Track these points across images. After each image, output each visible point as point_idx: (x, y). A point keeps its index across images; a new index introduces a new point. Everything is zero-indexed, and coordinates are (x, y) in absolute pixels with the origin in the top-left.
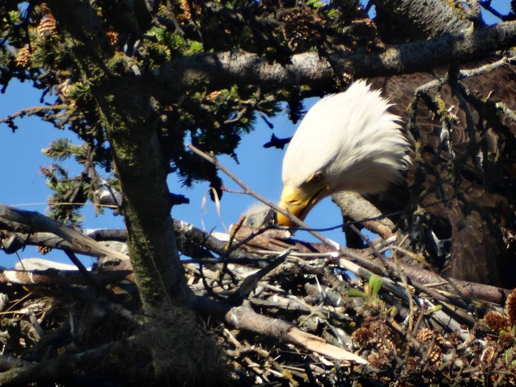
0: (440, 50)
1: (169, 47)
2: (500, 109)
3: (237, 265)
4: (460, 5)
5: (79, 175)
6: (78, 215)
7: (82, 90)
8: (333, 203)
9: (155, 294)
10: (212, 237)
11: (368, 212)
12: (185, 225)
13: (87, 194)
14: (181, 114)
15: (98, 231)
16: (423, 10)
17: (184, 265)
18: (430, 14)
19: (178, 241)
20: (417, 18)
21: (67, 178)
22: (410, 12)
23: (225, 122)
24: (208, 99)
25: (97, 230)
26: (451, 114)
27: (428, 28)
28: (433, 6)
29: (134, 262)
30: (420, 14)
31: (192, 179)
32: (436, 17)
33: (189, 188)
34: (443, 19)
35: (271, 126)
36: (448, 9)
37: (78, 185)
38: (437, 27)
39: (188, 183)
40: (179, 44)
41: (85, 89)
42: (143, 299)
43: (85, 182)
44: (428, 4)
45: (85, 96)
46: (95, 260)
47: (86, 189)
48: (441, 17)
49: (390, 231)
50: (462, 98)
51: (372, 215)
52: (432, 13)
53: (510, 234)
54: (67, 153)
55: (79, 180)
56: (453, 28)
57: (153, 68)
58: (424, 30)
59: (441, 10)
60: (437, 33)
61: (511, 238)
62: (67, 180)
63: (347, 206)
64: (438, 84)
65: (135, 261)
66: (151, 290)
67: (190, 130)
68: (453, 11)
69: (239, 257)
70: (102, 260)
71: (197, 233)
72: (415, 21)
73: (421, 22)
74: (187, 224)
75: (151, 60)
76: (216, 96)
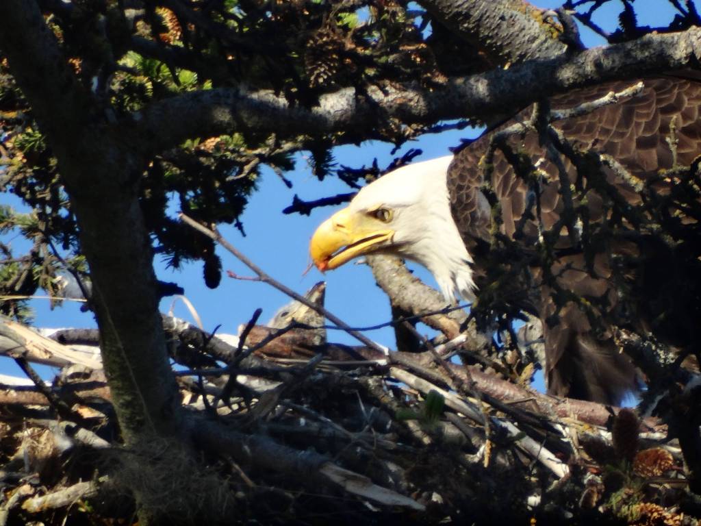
0: (522, 83)
1: (150, 80)
2: (606, 162)
3: (250, 376)
4: (549, 19)
5: (28, 254)
6: (26, 309)
7: (32, 139)
8: (378, 288)
9: (138, 418)
10: (216, 339)
11: (425, 300)
12: (179, 323)
13: (38, 279)
14: (167, 170)
15: (61, 332)
16: (499, 26)
17: (178, 377)
18: (509, 31)
19: (170, 345)
20: (492, 38)
21: (10, 258)
22: (481, 29)
23: (227, 179)
24: (202, 148)
25: (59, 330)
26: (538, 169)
27: (507, 51)
28: (513, 21)
29: (109, 375)
30: (496, 31)
31: (180, 258)
32: (518, 35)
33: (176, 270)
34: (527, 38)
35: (289, 184)
36: (533, 25)
37: (26, 267)
38: (518, 49)
39: (175, 263)
40: (163, 76)
41: (36, 137)
42: (122, 425)
43: (35, 263)
44: (507, 18)
45: (36, 146)
46: (56, 371)
47: (37, 273)
48: (524, 36)
49: (457, 327)
50: (554, 148)
51: (432, 304)
52: (512, 30)
53: (623, 333)
54: (10, 225)
55: (27, 261)
56: (539, 51)
57: (128, 108)
58: (501, 54)
59: (524, 26)
60: (518, 58)
61: (626, 340)
62: (11, 260)
63: (397, 292)
64: (521, 129)
65: (111, 373)
66: (133, 413)
67: (178, 191)
68: (540, 27)
69: (252, 366)
70: (67, 371)
71: (195, 334)
72: (488, 41)
73: (496, 43)
74: (181, 321)
75: (125, 97)
76: (214, 144)
